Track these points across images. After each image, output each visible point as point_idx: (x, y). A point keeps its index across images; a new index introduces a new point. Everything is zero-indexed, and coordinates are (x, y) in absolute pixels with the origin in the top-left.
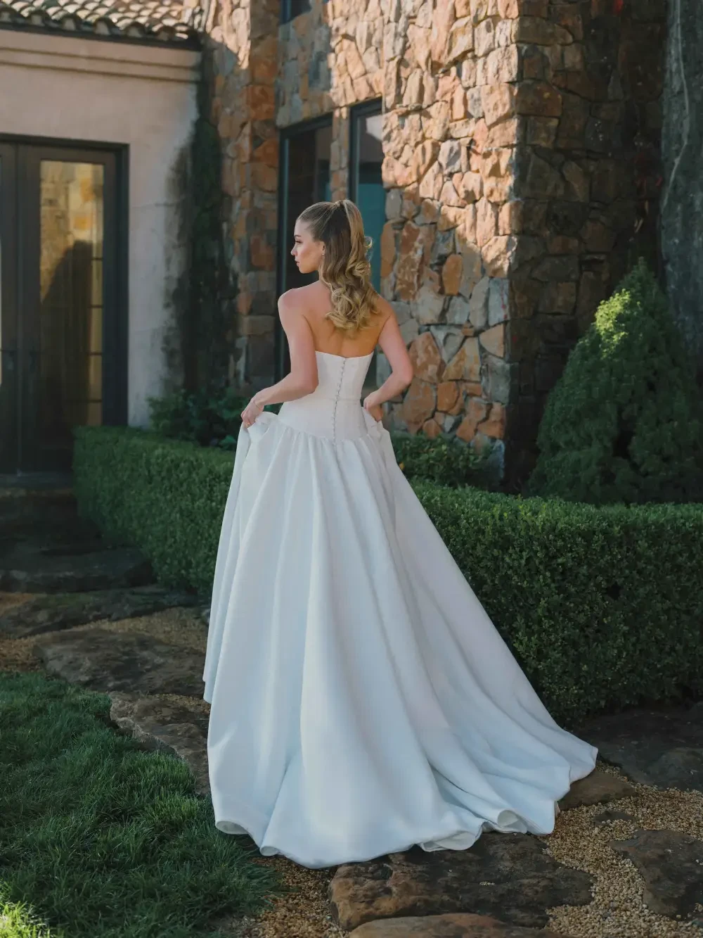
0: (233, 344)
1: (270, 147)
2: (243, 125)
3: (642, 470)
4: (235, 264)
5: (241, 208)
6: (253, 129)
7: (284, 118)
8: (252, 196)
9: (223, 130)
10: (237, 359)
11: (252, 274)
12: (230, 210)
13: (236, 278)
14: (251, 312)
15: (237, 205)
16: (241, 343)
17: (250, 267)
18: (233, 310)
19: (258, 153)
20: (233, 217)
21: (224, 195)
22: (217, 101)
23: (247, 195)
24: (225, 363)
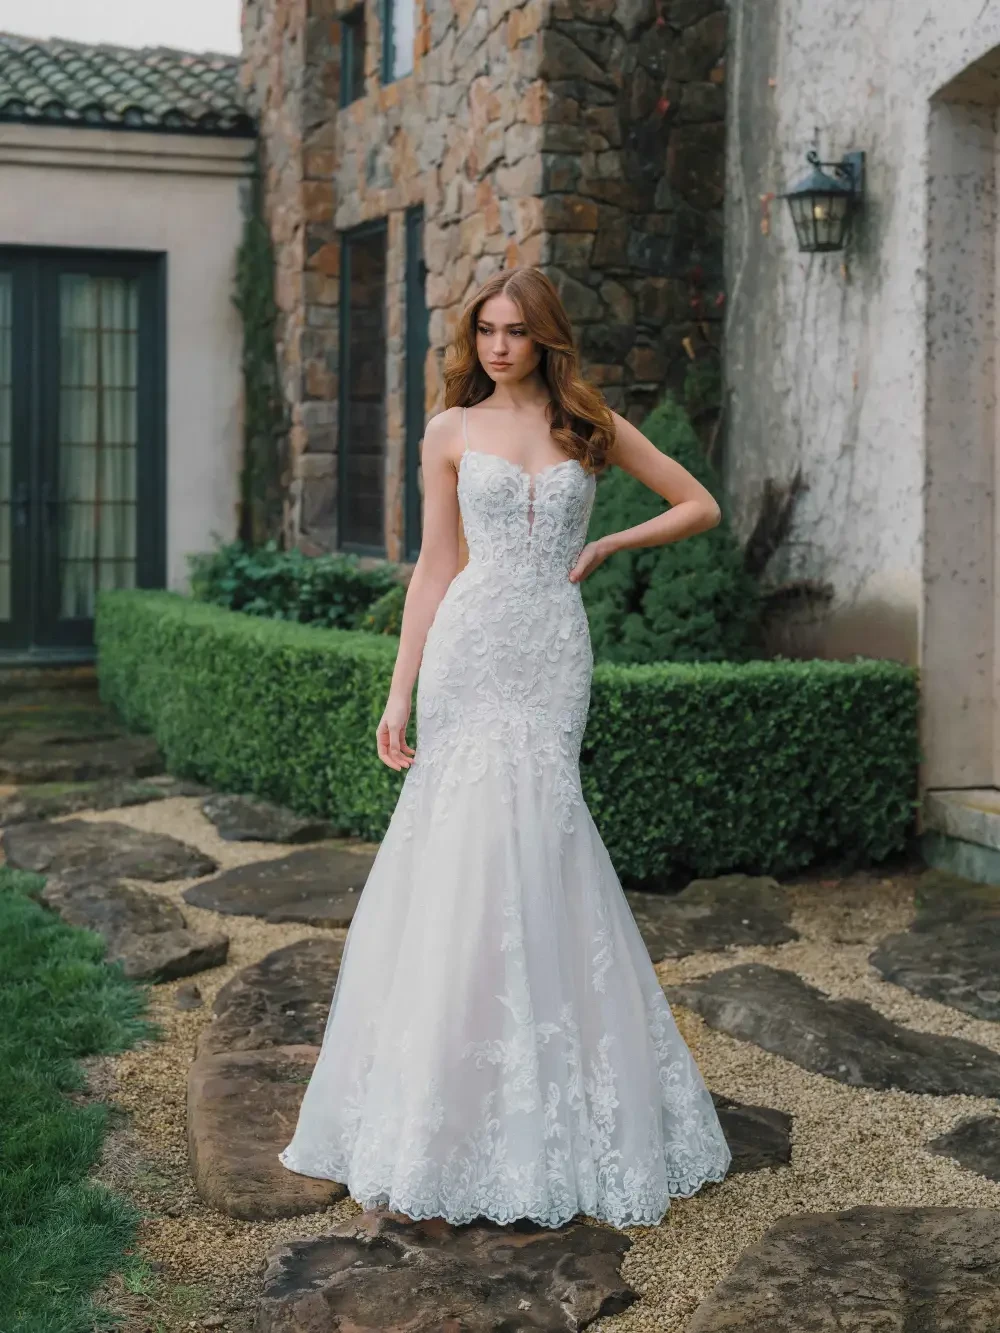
0: (287, 488)
1: (329, 253)
2: (296, 228)
3: (655, 626)
4: (291, 392)
5: (296, 325)
6: (307, 234)
7: (343, 219)
8: (307, 311)
9: (277, 232)
10: (292, 504)
11: (308, 405)
12: (284, 329)
13: (290, 409)
14: (307, 450)
15: (292, 320)
16: (296, 487)
17: (306, 397)
18: (288, 448)
19: (314, 260)
20: (287, 336)
21: (278, 310)
22: (270, 199)
23: (301, 310)
24: (280, 512)
